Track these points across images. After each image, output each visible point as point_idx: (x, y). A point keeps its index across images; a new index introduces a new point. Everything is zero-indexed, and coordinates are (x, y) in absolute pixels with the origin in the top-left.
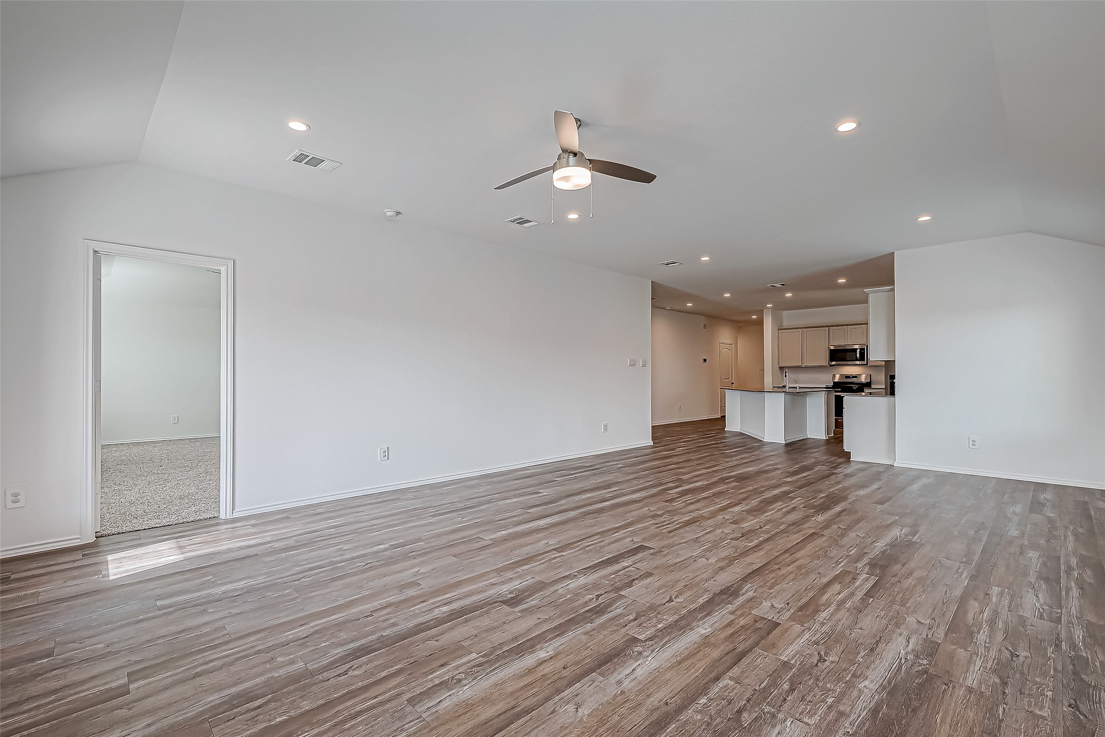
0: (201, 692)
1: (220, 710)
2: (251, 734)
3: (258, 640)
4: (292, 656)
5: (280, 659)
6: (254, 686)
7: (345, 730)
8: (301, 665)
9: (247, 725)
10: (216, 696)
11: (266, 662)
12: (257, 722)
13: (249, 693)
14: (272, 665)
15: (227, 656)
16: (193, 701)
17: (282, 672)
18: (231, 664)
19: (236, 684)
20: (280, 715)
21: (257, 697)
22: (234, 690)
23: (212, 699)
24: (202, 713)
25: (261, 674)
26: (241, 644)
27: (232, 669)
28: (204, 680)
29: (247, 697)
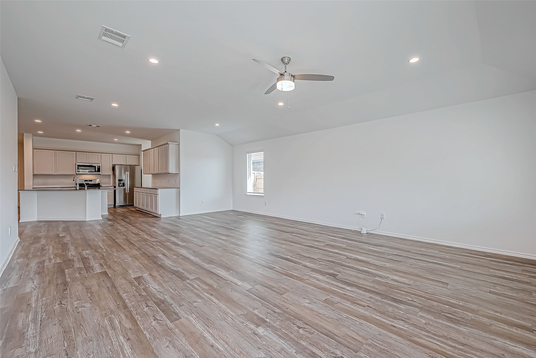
0: (467, 335)
1: (464, 323)
2: (459, 310)
3: (421, 338)
4: (418, 318)
5: (424, 321)
6: (444, 321)
7: (433, 293)
8: (420, 314)
9: (458, 312)
10: (461, 329)
11: (430, 325)
12: (455, 311)
13: (448, 320)
14: (429, 322)
15: (442, 342)
16: (472, 334)
17: (429, 317)
18: (443, 337)
19: (450, 327)
20: (446, 307)
21: (448, 317)
22: (453, 325)
23: (465, 330)
24: (471, 327)
25: (437, 322)
26: (429, 343)
27: (446, 334)
28: (462, 339)
29: (450, 320)
